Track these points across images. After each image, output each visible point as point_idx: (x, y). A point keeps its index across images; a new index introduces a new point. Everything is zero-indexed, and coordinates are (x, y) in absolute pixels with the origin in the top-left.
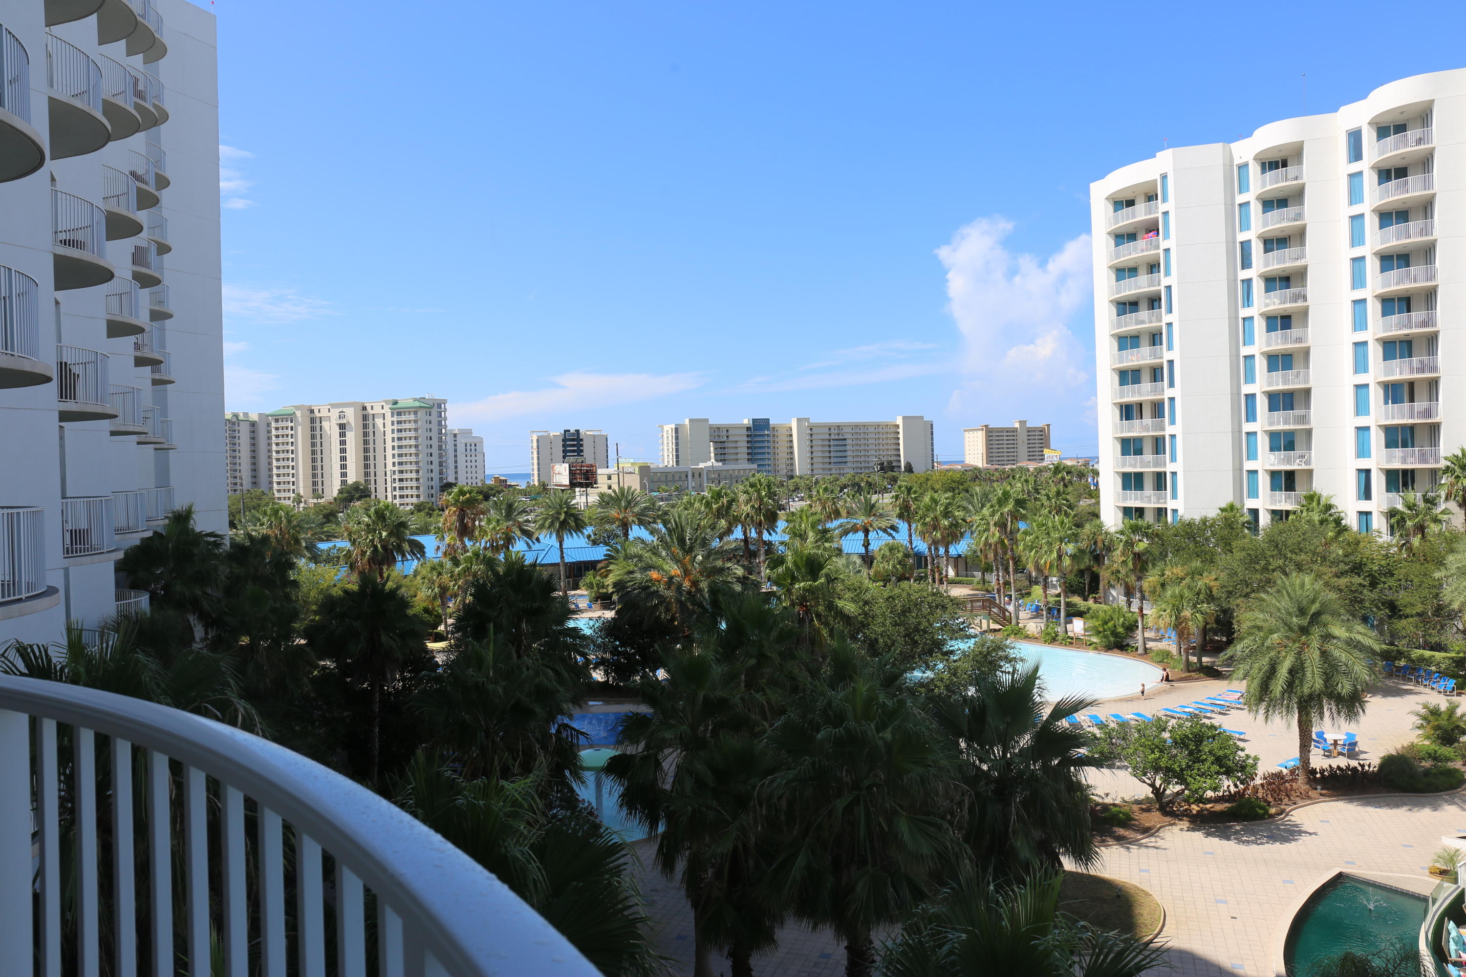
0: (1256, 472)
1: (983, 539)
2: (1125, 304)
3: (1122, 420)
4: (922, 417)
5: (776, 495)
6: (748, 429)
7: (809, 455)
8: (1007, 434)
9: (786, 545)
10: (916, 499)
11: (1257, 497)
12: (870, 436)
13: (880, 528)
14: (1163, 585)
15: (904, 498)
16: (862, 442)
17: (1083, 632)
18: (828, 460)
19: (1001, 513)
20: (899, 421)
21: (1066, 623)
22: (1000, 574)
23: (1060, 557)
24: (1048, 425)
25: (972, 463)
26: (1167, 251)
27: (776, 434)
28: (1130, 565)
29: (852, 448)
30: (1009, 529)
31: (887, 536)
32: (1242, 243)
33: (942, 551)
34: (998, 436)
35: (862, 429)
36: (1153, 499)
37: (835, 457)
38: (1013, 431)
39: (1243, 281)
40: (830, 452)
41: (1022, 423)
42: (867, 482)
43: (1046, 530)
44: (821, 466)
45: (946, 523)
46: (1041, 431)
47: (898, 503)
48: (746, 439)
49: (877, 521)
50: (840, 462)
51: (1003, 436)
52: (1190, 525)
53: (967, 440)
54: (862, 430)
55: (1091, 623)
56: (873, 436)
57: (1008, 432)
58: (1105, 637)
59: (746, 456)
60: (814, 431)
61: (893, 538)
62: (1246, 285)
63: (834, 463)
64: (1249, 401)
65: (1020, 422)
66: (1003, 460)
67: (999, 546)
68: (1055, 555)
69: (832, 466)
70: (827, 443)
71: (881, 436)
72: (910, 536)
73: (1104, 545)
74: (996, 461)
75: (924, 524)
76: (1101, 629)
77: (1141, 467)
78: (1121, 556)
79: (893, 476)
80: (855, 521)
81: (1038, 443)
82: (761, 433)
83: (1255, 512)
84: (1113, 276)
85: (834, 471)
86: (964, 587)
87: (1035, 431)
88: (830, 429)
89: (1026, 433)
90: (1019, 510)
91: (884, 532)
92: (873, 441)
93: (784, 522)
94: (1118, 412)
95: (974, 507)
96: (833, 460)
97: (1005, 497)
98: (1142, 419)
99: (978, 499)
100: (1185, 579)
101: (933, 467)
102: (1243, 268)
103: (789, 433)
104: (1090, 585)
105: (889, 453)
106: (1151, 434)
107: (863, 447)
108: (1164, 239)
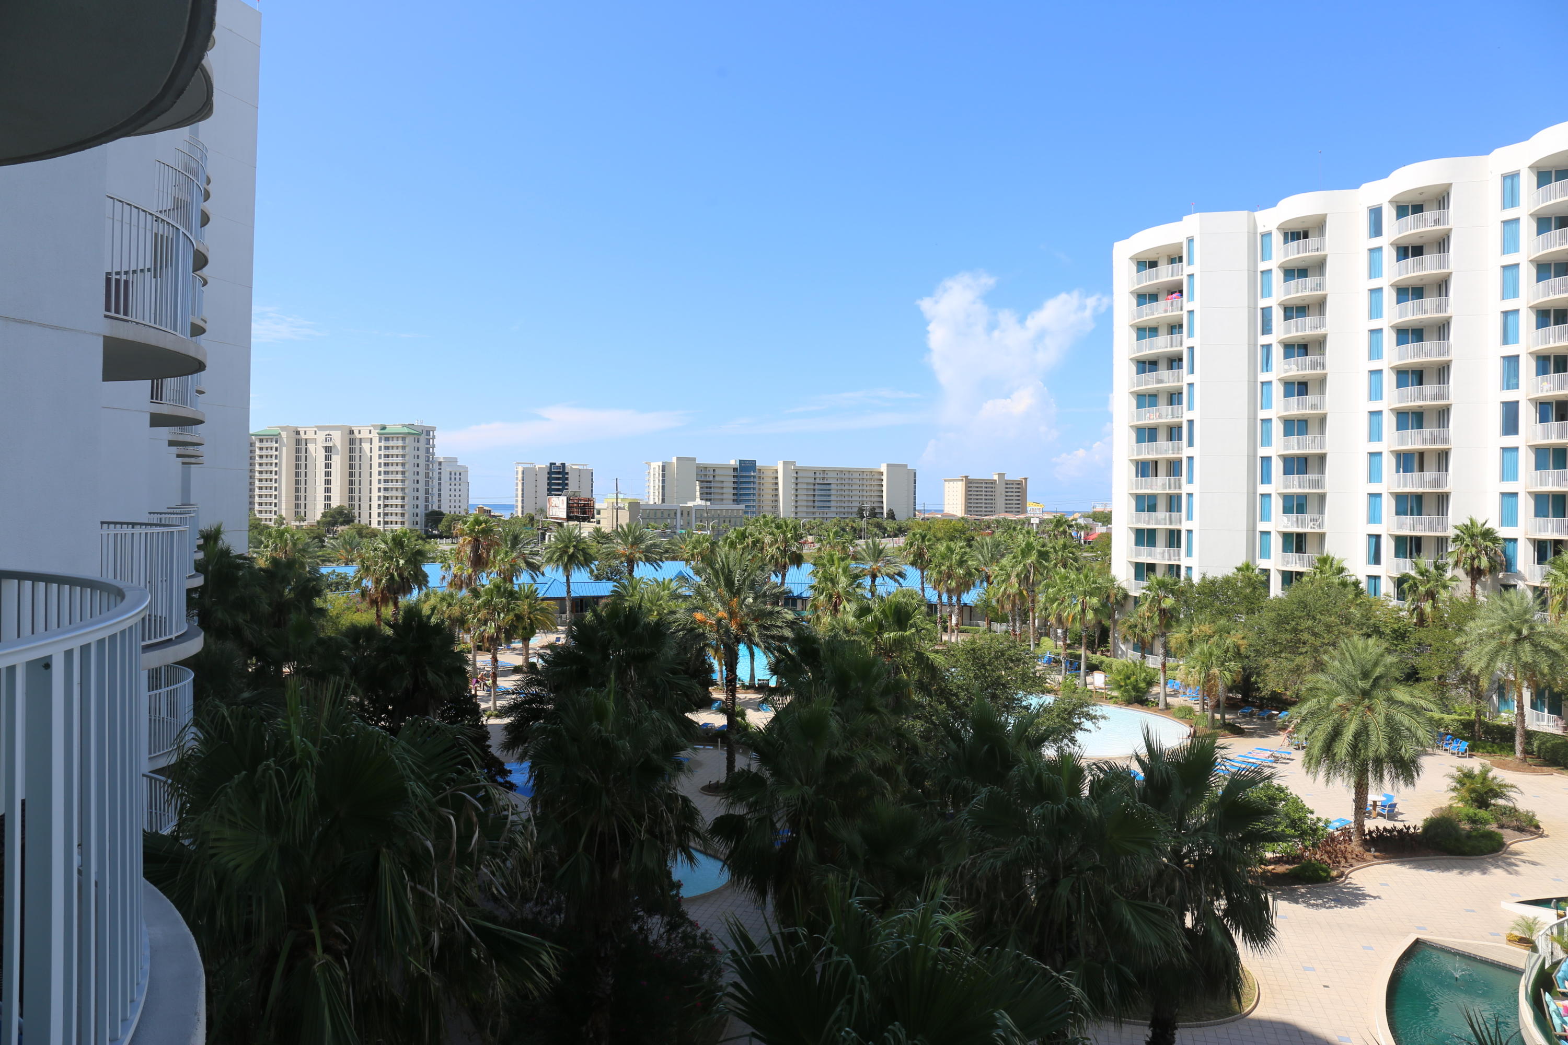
0: (1269, 533)
1: (1002, 589)
2: (1144, 362)
3: (1137, 476)
5: (801, 538)
6: (735, 469)
7: (793, 498)
8: (986, 485)
9: (816, 590)
10: (930, 547)
11: (1269, 558)
12: (855, 481)
13: (888, 575)
14: (1191, 642)
15: (918, 545)
16: (846, 487)
17: (1103, 686)
18: (812, 504)
19: (1024, 565)
20: (884, 468)
21: (1087, 674)
22: (1018, 625)
23: (1083, 611)
24: (1026, 479)
25: (951, 512)
26: (1191, 312)
27: (762, 475)
28: (1157, 620)
29: (836, 493)
30: (1031, 581)
32: (1262, 309)
33: (954, 599)
34: (977, 487)
35: (847, 474)
36: (1166, 555)
37: (818, 501)
38: (992, 483)
39: (1262, 346)
40: (814, 496)
41: (1001, 475)
42: (852, 527)
43: (1070, 583)
44: (805, 509)
45: (962, 572)
46: (1019, 484)
47: (912, 550)
48: (732, 479)
49: (885, 567)
50: (824, 507)
51: (982, 487)
52: (1213, 582)
53: (946, 490)
54: (847, 476)
55: (1110, 677)
56: (857, 482)
57: (986, 483)
58: (1127, 691)
59: (731, 497)
60: (800, 474)
62: (1265, 350)
63: (818, 507)
64: (1265, 464)
65: (999, 474)
66: (981, 511)
67: (1017, 597)
68: (1079, 608)
69: (815, 510)
70: (812, 487)
71: (865, 482)
72: (922, 583)
73: (1116, 599)
74: (974, 511)
75: (940, 572)
76: (1123, 684)
77: (1156, 524)
78: (1148, 611)
79: (878, 523)
80: (862, 566)
81: (1016, 496)
82: (747, 474)
83: (1266, 572)
84: (1134, 335)
85: (817, 515)
87: (1012, 484)
88: (815, 473)
89: (1005, 486)
90: (1041, 562)
91: (890, 578)
92: (857, 487)
94: (1133, 469)
95: (983, 556)
96: (817, 504)
97: (1028, 549)
98: (1157, 476)
99: (988, 548)
100: (1213, 636)
101: (915, 515)
102: (1263, 334)
103: (775, 475)
104: (1099, 639)
105: (873, 499)
106: (1167, 491)
107: (846, 493)
108: (1189, 300)
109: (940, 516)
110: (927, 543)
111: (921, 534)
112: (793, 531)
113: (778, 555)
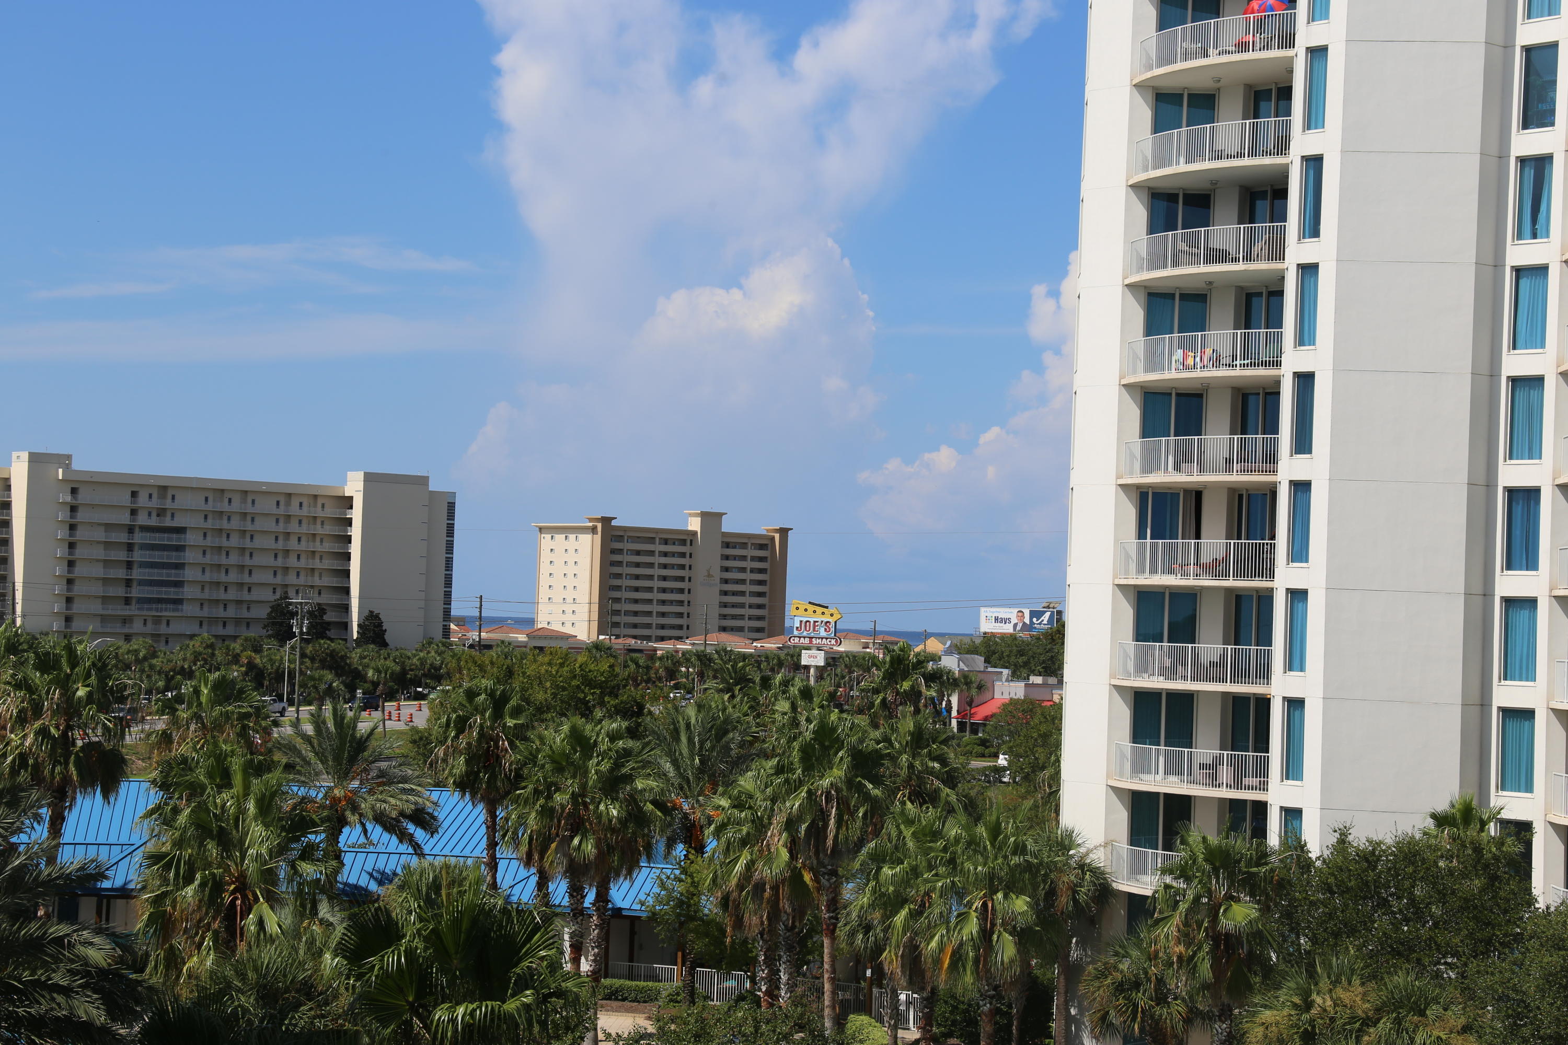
0: (1528, 714)
1: (739, 867)
2: (1172, 198)
3: (1141, 535)
4: (424, 480)
5: (121, 700)
7: (59, 570)
8: (664, 548)
10: (519, 734)
11: (1529, 788)
12: (260, 524)
13: (381, 819)
14: (1309, 1037)
15: (481, 726)
16: (235, 541)
18: (120, 591)
19: (809, 792)
20: (354, 487)
22: (784, 977)
23: (986, 934)
24: (784, 532)
25: (557, 626)
26: (1318, 53)
28: (1205, 969)
29: (199, 558)
30: (830, 842)
31: (395, 839)
32: (1528, 50)
33: (590, 897)
34: (638, 553)
35: (236, 500)
36: (1225, 773)
37: (142, 583)
38: (683, 542)
39: (1523, 161)
40: (129, 565)
41: (711, 519)
42: (251, 666)
43: (945, 850)
44: (97, 607)
46: (762, 547)
47: (463, 742)
49: (371, 792)
50: (160, 601)
51: (651, 553)
52: (1370, 858)
53: (545, 556)
54: (236, 506)
56: (269, 525)
57: (666, 542)
60: (84, 496)
61: (418, 850)
62: (1530, 173)
63: (141, 601)
64: (1518, 510)
66: (648, 626)
67: (784, 891)
68: (972, 927)
69: (133, 610)
70: (123, 537)
71: (293, 527)
72: (492, 845)
74: (627, 625)
75: (547, 812)
77: (1195, 678)
78: (1179, 942)
79: (332, 654)
80: (302, 792)
81: (753, 582)
83: (1523, 829)
84: (1146, 114)
85: (137, 627)
86: (628, 1010)
87: (744, 546)
88: (134, 494)
89: (719, 550)
90: (861, 786)
91: (386, 828)
92: (269, 543)
93: (152, 789)
94: (1131, 513)
95: (675, 763)
96: (136, 592)
97: (822, 745)
98: (1198, 536)
99: (690, 740)
100: (1375, 1024)
101: (446, 632)
102: (1526, 124)
104: (1023, 1021)
105: (317, 581)
106: (1230, 583)
107: (234, 559)
108: (1311, 18)
109: (522, 638)
110: (510, 722)
111: (491, 694)
112: (93, 679)
113: (42, 752)
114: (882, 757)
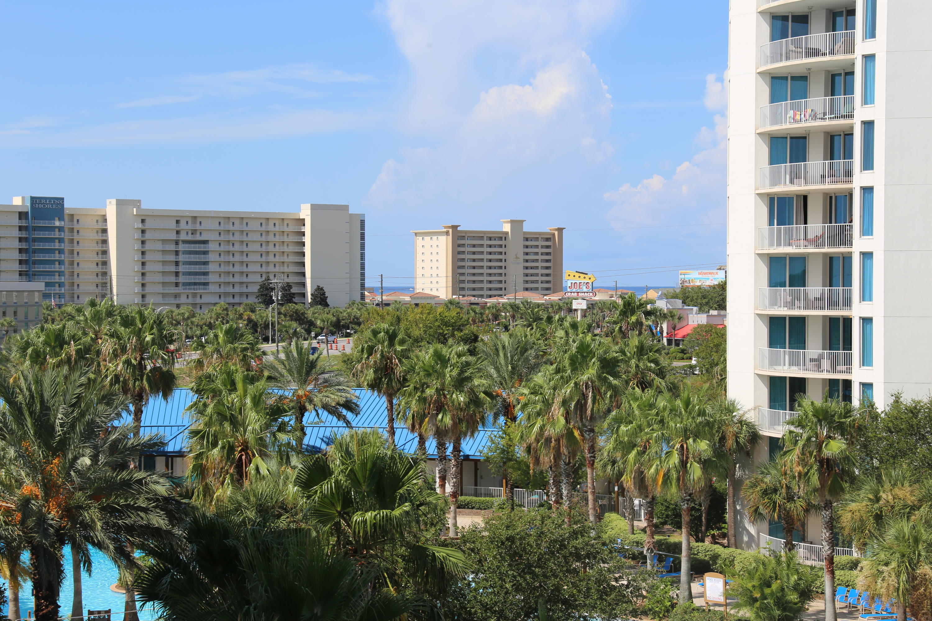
1: (536, 429)
2: (784, 18)
3: (771, 223)
4: (345, 208)
5: (171, 342)
6: (22, 215)
7: (137, 268)
8: (489, 242)
9: (202, 437)
10: (404, 355)
12: (251, 237)
13: (326, 407)
14: (879, 518)
15: (382, 351)
16: (237, 247)
17: (722, 600)
18: (173, 279)
19: (576, 384)
20: (305, 213)
21: (691, 579)
22: (565, 492)
23: (684, 463)
24: (560, 230)
25: (428, 291)
27: (76, 226)
28: (815, 480)
29: (217, 258)
30: (589, 412)
31: (335, 419)
33: (450, 448)
34: (474, 246)
35: (237, 223)
36: (826, 364)
37: (185, 274)
38: (501, 238)
40: (177, 263)
41: (516, 224)
42: (250, 320)
43: (657, 414)
44: (159, 289)
45: (462, 399)
46: (548, 239)
48: (16, 233)
49: (320, 391)
50: (195, 284)
51: (482, 246)
52: (914, 411)
53: (419, 250)
54: (237, 227)
55: (734, 582)
56: (257, 237)
57: (490, 239)
58: (765, 608)
59: (17, 267)
60: (148, 225)
61: (348, 424)
63: (184, 284)
65: (513, 222)
66: (482, 289)
67: (563, 442)
68: (675, 459)
69: (180, 290)
70: (173, 247)
71: (271, 238)
72: (391, 420)
73: (737, 442)
74: (469, 289)
75: (423, 400)
76: (757, 595)
77: (805, 308)
78: (799, 464)
79: (297, 312)
80: (281, 392)
81: (543, 261)
82: (47, 224)
85: (183, 299)
86: (475, 514)
87: (537, 239)
88: (178, 222)
89: (522, 243)
90: (606, 379)
91: (329, 412)
92: (257, 247)
93: (191, 394)
94: (764, 210)
95: (497, 369)
96: (181, 279)
98: (806, 223)
99: (505, 355)
100: (919, 509)
101: (363, 297)
103: (100, 226)
104: (708, 514)
105: (286, 269)
106: (826, 250)
107: (237, 258)
109: (407, 299)
110: (399, 348)
111: (387, 332)
112: (155, 330)
113: (127, 374)
114: (618, 361)
